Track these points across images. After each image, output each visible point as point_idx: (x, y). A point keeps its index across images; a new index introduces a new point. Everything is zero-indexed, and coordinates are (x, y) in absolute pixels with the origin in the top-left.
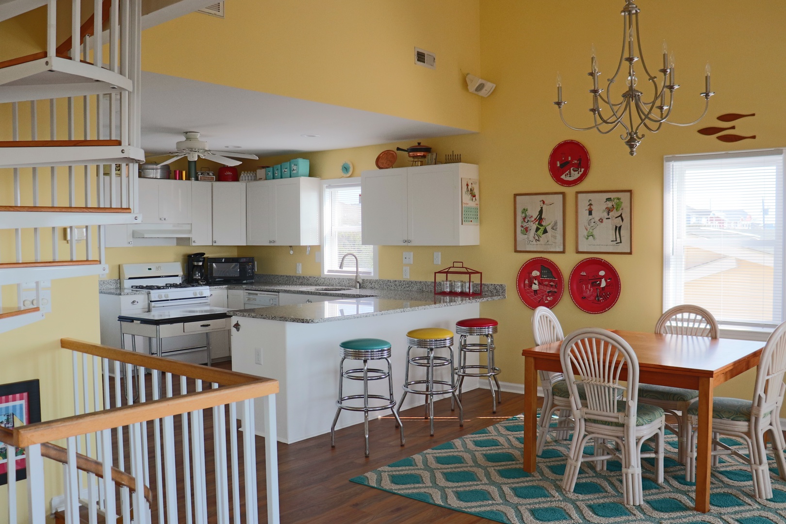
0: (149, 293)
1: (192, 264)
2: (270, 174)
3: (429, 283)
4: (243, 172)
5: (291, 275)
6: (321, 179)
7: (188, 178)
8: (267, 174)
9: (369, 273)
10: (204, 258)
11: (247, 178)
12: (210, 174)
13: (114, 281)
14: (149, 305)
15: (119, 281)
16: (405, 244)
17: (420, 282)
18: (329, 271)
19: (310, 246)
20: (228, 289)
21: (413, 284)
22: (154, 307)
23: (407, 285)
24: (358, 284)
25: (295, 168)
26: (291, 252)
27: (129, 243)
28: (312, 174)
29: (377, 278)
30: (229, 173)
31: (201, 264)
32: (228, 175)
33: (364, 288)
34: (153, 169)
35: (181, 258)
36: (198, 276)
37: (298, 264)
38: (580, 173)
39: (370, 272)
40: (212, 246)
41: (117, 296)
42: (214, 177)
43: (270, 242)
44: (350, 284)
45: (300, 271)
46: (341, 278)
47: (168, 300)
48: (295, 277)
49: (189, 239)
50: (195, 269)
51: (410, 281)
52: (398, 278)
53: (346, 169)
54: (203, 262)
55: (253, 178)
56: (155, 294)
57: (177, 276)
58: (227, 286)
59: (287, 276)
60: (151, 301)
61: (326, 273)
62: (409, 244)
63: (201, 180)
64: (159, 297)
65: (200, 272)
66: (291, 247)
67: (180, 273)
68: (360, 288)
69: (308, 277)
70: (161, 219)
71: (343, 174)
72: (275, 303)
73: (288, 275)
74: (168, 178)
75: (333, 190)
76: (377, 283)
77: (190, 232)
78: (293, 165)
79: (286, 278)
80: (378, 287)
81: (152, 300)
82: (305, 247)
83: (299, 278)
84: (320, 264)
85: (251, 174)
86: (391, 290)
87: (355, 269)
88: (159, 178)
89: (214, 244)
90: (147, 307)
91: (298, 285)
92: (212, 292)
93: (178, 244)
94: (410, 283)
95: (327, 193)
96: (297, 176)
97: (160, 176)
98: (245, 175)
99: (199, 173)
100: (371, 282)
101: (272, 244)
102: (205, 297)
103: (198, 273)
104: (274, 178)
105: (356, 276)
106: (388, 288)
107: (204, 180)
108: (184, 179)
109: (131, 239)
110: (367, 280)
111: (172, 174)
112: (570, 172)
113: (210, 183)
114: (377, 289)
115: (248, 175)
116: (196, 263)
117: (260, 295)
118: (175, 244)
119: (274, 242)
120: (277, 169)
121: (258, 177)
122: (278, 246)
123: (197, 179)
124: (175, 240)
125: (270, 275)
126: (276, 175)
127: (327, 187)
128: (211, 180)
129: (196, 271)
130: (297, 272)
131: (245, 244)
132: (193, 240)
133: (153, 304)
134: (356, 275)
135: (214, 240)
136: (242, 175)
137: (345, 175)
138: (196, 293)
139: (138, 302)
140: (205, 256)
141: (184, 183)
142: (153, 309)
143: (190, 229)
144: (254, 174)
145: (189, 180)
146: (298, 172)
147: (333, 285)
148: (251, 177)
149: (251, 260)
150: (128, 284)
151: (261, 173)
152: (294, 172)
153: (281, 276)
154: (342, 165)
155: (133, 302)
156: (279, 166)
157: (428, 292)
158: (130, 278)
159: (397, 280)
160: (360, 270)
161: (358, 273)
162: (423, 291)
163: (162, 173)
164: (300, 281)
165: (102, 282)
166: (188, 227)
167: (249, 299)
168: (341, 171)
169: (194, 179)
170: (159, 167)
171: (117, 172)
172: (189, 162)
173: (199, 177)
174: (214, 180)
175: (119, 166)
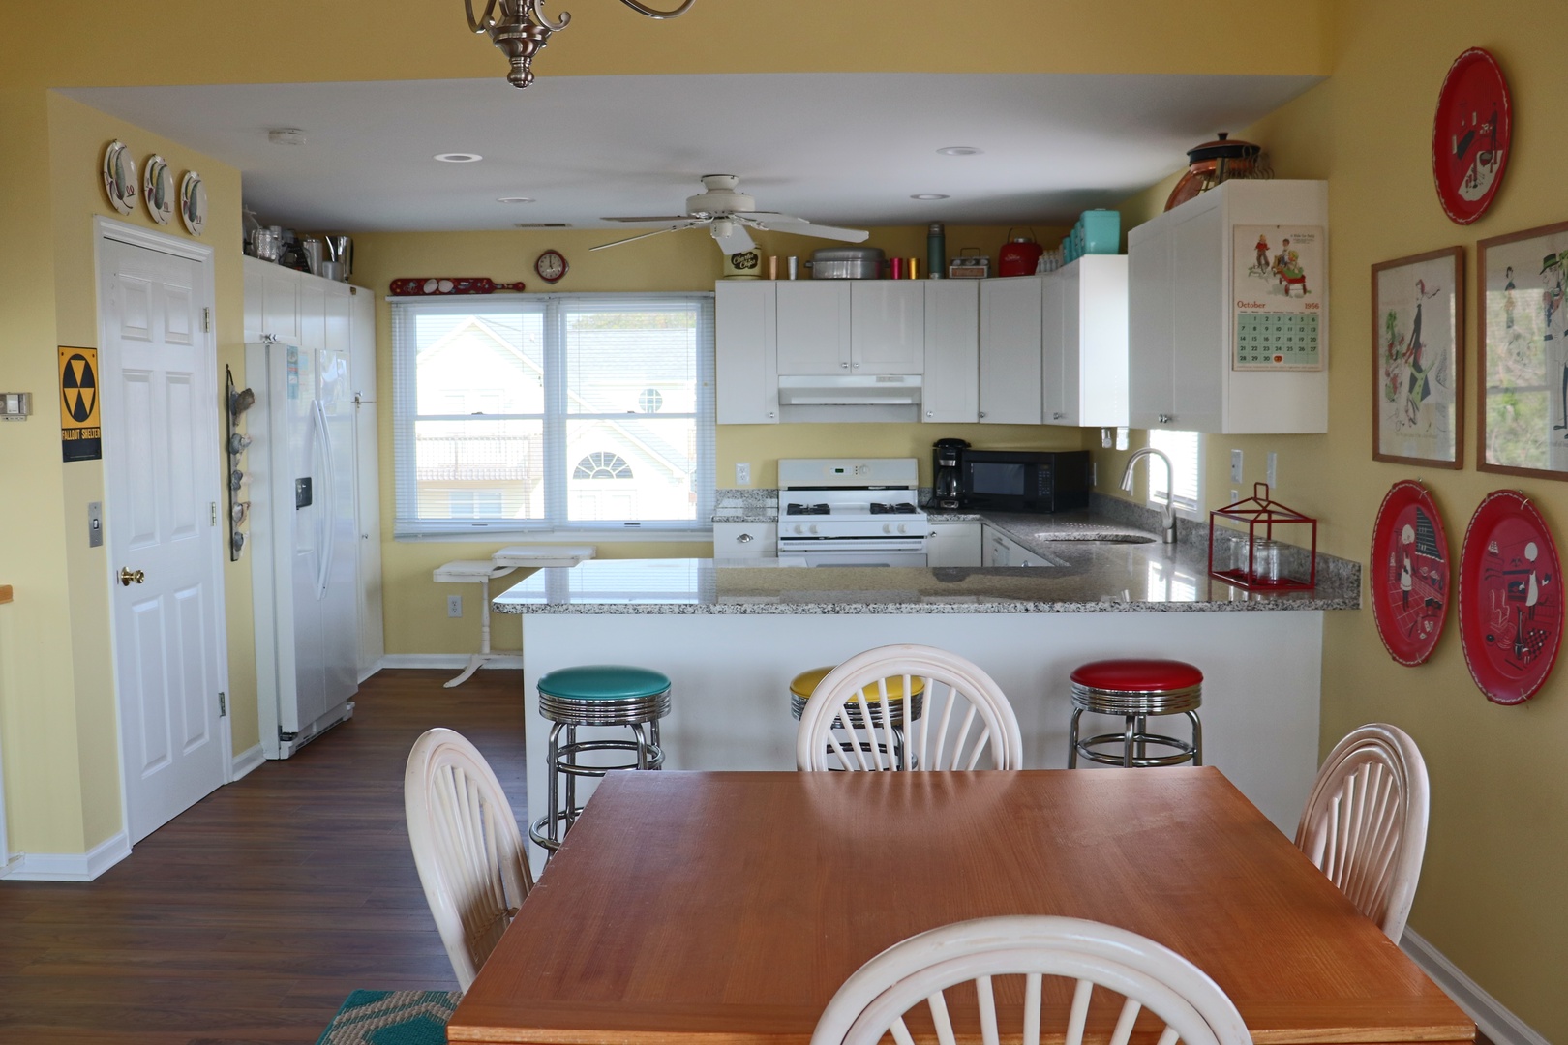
0: (776, 522)
1: (938, 462)
2: (1066, 252)
7: (924, 273)
9: (1193, 502)
12: (980, 261)
13: (766, 492)
14: (777, 546)
15: (776, 493)
24: (1170, 531)
25: (1082, 233)
27: (768, 416)
30: (1013, 257)
31: (953, 463)
32: (1012, 261)
34: (846, 260)
38: (1496, 168)
40: (979, 423)
42: (987, 267)
43: (1055, 416)
47: (817, 538)
50: (941, 474)
54: (958, 459)
56: (787, 524)
57: (907, 488)
58: (978, 516)
60: (780, 539)
61: (1151, 498)
63: (956, 276)
64: (796, 529)
67: (913, 481)
74: (879, 276)
76: (1197, 531)
78: (1080, 228)
81: (782, 536)
88: (859, 277)
89: (982, 421)
90: (773, 550)
92: (937, 529)
97: (862, 274)
99: (950, 262)
103: (945, 484)
107: (963, 276)
108: (913, 276)
109: (775, 408)
112: (1475, 171)
113: (972, 284)
116: (943, 462)
120: (1072, 240)
123: (944, 275)
128: (977, 275)
129: (942, 478)
132: (925, 411)
135: (982, 411)
136: (1043, 260)
138: (890, 527)
139: (753, 538)
141: (913, 285)
143: (920, 386)
145: (926, 277)
146: (1085, 244)
149: (1045, 459)
151: (1061, 251)
152: (1082, 244)
155: (744, 537)
158: (790, 489)
163: (864, 266)
165: (739, 494)
166: (915, 383)
169: (937, 275)
170: (860, 254)
171: (747, 271)
172: (930, 236)
173: (951, 270)
174: (986, 275)
175: (752, 259)
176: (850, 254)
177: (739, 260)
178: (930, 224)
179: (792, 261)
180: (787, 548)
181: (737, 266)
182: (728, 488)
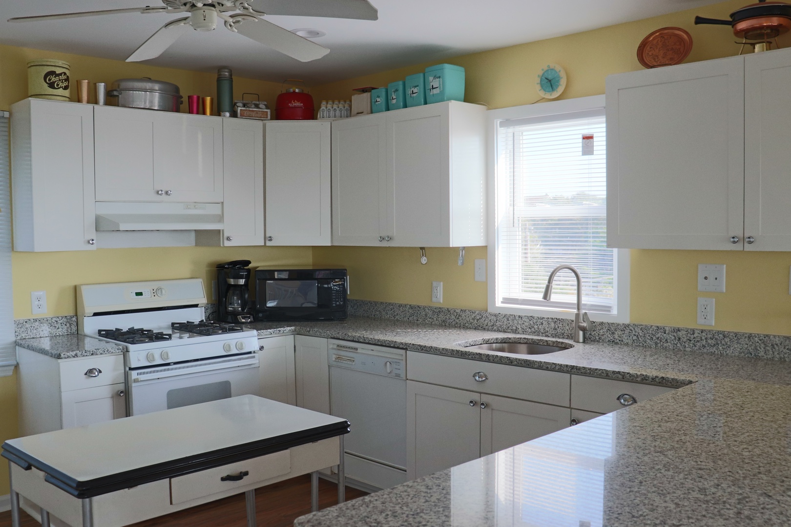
0: (126, 352)
1: (226, 282)
2: (381, 100)
3: (777, 340)
4: (324, 103)
5: (420, 304)
6: (489, 109)
7: (217, 111)
8: (372, 103)
9: (608, 308)
10: (249, 271)
11: (332, 113)
12: (261, 106)
13: (65, 319)
14: (126, 376)
15: (74, 319)
16: (738, 247)
17: (750, 336)
18: (506, 300)
19: (464, 248)
20: (296, 333)
21: (727, 340)
22: (136, 381)
23: (709, 341)
24: (581, 333)
25: (436, 83)
26: (424, 260)
27: (89, 242)
28: (469, 97)
29: (627, 321)
30: (298, 104)
31: (242, 282)
32: (295, 107)
33: (594, 341)
34: (145, 90)
35: (203, 270)
36: (236, 305)
37: (435, 284)
39: (610, 307)
40: (265, 246)
41: (54, 360)
42: (269, 111)
43: (382, 239)
44: (559, 331)
45: (440, 297)
46: (536, 315)
47: (168, 364)
48: (430, 308)
49: (218, 232)
50: (231, 292)
51: (719, 332)
52: (683, 322)
53: (549, 82)
54: (247, 278)
55: (344, 113)
56: (139, 353)
57: (196, 306)
58: (293, 328)
59: (411, 307)
60: (131, 369)
61: (499, 303)
62: (748, 248)
63: (242, 116)
64: (147, 358)
65: (241, 297)
66: (422, 248)
67: (202, 300)
68: (584, 342)
69: (459, 311)
70: (158, 192)
71: (542, 94)
72: (398, 372)
73: (413, 303)
74: (177, 109)
75: (518, 129)
76: (627, 332)
77: (220, 218)
78: (431, 78)
79: (411, 311)
80: (630, 342)
81: (132, 367)
82: (456, 249)
83: (439, 311)
84: (487, 285)
85: (341, 106)
86: (665, 349)
87: (574, 299)
88: (158, 108)
89: (269, 244)
90: (123, 381)
91: (436, 325)
92: (263, 342)
93: (198, 244)
94: (718, 338)
95: (503, 136)
96: (441, 98)
97: (159, 106)
98: (329, 106)
99: (238, 104)
100: (612, 328)
101: (385, 244)
102: (250, 353)
103: (238, 299)
104: (388, 109)
105: (577, 315)
106: (656, 344)
107: (250, 117)
108: (208, 112)
109: (93, 235)
110: (602, 323)
111: (185, 105)
113: (259, 124)
114: (627, 344)
115: (335, 106)
116: (232, 281)
117: (364, 351)
118: (194, 243)
119: (390, 239)
120: (397, 90)
121: (354, 111)
122: (399, 248)
123: (234, 114)
124: (193, 234)
125: (376, 303)
126: (394, 101)
127: (502, 124)
128: (262, 117)
129: (234, 295)
130: (434, 299)
131: (328, 243)
132: (226, 235)
133: (134, 374)
134: (575, 311)
135: (268, 235)
136: (323, 107)
137: (548, 96)
138: (229, 346)
139: (100, 372)
140: (250, 266)
141: (208, 120)
142: (134, 385)
143: (219, 212)
144: (347, 106)
145: (219, 115)
146: (442, 92)
147: (515, 331)
148: (341, 110)
149: (340, 274)
150: (91, 326)
151: (360, 101)
152: (435, 91)
153: (400, 306)
154: (541, 73)
155: (91, 372)
156: (401, 83)
157: (772, 359)
158: (96, 314)
159: (681, 326)
160: (585, 300)
161: (582, 307)
162: (758, 358)
163: (162, 98)
164: (442, 317)
166: (216, 210)
167: (339, 358)
168: (538, 87)
169: (228, 114)
170: (157, 87)
171: (60, 91)
172: (219, 80)
173: (239, 111)
174: (269, 117)
175: (66, 80)
176: (148, 85)
177: (53, 79)
178: (220, 69)
179: (101, 87)
180: (142, 377)
181: (51, 85)
182: (26, 318)
